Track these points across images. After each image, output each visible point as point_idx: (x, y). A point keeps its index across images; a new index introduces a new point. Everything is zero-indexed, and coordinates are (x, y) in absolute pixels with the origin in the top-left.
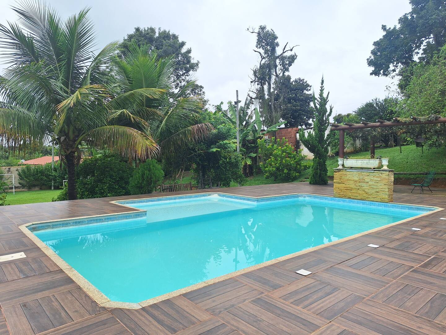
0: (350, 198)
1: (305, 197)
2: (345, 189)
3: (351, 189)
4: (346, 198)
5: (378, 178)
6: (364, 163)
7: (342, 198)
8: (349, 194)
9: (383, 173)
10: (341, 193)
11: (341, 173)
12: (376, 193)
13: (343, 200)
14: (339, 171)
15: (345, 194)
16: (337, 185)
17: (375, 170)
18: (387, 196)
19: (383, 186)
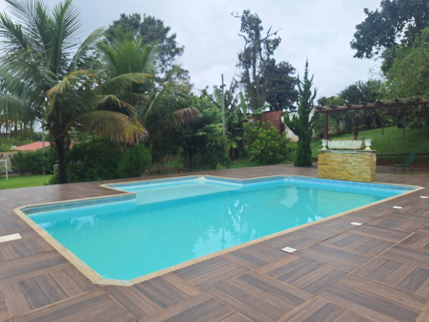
0: (333, 179)
1: (290, 179)
2: (329, 169)
3: (335, 170)
4: (330, 179)
5: (361, 159)
6: (347, 144)
7: (326, 178)
8: (333, 175)
9: (367, 154)
10: (324, 174)
11: (325, 154)
12: (359, 174)
13: (326, 181)
14: (323, 152)
15: (329, 175)
16: (321, 166)
17: (358, 151)
18: (370, 177)
19: (366, 167)
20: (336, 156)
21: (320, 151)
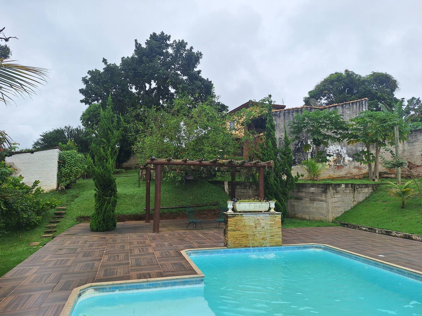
0: (246, 246)
1: (190, 255)
2: (241, 236)
3: (247, 236)
4: (242, 248)
5: (273, 221)
6: (257, 206)
7: (237, 247)
8: (244, 241)
10: (236, 243)
11: (235, 218)
12: (271, 237)
13: (238, 250)
14: (233, 216)
15: (241, 243)
16: (232, 233)
17: (269, 214)
18: (281, 239)
19: (277, 229)
20: (249, 220)
21: (230, 215)
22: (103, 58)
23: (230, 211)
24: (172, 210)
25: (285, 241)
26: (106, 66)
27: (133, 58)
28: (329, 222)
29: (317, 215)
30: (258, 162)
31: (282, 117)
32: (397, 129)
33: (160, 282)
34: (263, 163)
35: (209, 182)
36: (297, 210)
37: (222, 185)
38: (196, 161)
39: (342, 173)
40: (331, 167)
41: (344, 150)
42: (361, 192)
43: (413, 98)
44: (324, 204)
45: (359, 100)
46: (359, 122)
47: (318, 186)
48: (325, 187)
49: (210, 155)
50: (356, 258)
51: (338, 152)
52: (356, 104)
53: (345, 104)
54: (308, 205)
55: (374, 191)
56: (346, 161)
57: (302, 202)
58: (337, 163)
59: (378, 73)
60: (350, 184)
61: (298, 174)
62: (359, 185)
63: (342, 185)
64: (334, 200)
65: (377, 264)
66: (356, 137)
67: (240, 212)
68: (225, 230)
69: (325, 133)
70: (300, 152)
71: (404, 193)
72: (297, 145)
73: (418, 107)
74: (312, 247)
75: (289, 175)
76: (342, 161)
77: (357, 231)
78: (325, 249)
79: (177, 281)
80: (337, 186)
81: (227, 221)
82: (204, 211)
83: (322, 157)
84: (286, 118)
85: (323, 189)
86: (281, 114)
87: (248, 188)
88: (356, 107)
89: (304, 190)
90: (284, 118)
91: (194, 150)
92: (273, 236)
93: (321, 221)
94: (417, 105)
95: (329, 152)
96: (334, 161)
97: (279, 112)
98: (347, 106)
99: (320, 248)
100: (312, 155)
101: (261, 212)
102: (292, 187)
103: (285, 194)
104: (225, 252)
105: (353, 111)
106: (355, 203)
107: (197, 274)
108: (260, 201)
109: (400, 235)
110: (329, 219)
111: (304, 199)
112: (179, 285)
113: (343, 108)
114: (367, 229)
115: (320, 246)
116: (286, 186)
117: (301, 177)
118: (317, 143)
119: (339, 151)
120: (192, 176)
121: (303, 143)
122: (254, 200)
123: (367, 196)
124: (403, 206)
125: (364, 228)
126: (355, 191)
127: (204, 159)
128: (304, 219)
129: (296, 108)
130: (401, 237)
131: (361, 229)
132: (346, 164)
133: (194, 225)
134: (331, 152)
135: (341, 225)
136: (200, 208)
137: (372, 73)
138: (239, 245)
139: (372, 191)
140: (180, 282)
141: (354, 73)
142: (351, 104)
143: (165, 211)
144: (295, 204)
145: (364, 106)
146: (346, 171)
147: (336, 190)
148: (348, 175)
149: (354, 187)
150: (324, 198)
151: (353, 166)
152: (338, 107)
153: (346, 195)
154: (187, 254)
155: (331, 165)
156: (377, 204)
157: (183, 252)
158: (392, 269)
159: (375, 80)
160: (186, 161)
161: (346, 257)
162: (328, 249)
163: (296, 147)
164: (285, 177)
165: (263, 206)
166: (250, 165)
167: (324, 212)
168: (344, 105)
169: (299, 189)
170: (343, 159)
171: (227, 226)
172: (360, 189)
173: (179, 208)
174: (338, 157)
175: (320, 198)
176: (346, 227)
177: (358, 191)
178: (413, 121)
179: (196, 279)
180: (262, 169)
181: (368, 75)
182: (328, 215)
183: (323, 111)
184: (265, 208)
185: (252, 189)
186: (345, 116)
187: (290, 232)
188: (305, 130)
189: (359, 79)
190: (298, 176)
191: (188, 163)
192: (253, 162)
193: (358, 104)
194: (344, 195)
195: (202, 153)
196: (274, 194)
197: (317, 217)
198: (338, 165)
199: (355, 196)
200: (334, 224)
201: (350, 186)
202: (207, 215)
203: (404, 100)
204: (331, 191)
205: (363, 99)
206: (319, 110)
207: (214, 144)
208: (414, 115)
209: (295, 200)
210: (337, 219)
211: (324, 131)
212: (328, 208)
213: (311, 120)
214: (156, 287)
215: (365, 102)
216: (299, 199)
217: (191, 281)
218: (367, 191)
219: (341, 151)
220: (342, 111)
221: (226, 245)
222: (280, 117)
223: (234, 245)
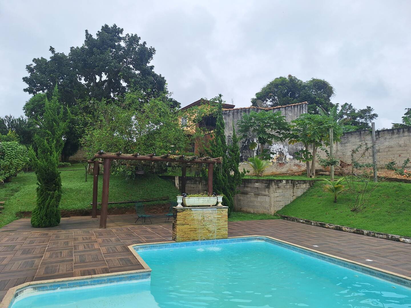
0: (194, 240)
1: (138, 250)
2: (189, 230)
3: (195, 230)
4: (190, 241)
5: (220, 215)
6: (205, 201)
7: (185, 241)
8: (192, 235)
9: (224, 211)
10: (184, 236)
11: (184, 212)
12: (218, 230)
13: (186, 244)
14: (183, 210)
15: (189, 236)
16: (180, 227)
17: (217, 208)
18: (227, 232)
19: (224, 223)
20: (197, 214)
21: (179, 209)
22: (51, 47)
23: (179, 206)
24: (121, 206)
25: (231, 234)
26: (53, 55)
27: (82, 48)
28: (271, 215)
29: (261, 208)
30: (208, 158)
31: (231, 116)
32: (332, 131)
33: (105, 278)
34: (212, 159)
35: (160, 177)
36: (242, 204)
37: (173, 180)
38: (147, 156)
39: (284, 170)
40: (274, 164)
41: (286, 149)
42: (299, 187)
43: (346, 104)
44: (267, 199)
45: (300, 103)
46: (299, 123)
47: (262, 182)
48: (269, 183)
49: (161, 150)
50: (294, 248)
51: (281, 151)
52: (297, 107)
53: (288, 106)
54: (252, 199)
55: (311, 186)
56: (287, 159)
57: (248, 197)
58: (279, 161)
59: (317, 80)
60: (290, 180)
61: (244, 170)
62: (298, 181)
63: (284, 181)
64: (276, 195)
65: (312, 254)
66: (296, 137)
67: (189, 206)
68: (174, 225)
69: (269, 132)
70: (247, 149)
71: (336, 189)
72: (244, 143)
73: (350, 112)
74: (256, 239)
75: (236, 172)
76: (284, 158)
77: (295, 223)
78: (267, 240)
79: (123, 276)
80: (279, 182)
81: (176, 215)
82: (154, 205)
83: (266, 155)
84: (235, 117)
85: (267, 185)
86: (230, 114)
87: (198, 183)
88: (297, 110)
89: (250, 185)
90: (233, 117)
91: (146, 144)
92: (219, 229)
93: (264, 214)
94: (349, 110)
95: (273, 151)
96: (277, 159)
97: (229, 111)
98: (290, 109)
99: (263, 239)
100: (257, 153)
101: (210, 206)
102: (238, 183)
103: (232, 189)
104: (174, 246)
105: (294, 113)
106: (294, 198)
107: (144, 269)
108: (209, 196)
109: (332, 227)
110: (271, 212)
111: (249, 194)
112: (125, 280)
113: (286, 110)
114: (304, 221)
115: (261, 237)
116: (233, 182)
117: (247, 173)
118: (262, 141)
119: (282, 149)
120: (143, 171)
121: (250, 141)
122: (203, 195)
123: (305, 191)
124: (335, 201)
125: (302, 221)
126: (294, 187)
127: (155, 154)
128: (249, 213)
129: (244, 108)
130: (333, 229)
131: (299, 222)
132: (287, 162)
133: (144, 220)
134: (274, 150)
135: (281, 218)
136: (150, 203)
137: (312, 80)
138: (187, 238)
139: (309, 186)
140: (126, 277)
141: (296, 78)
142: (293, 106)
143: (113, 206)
144: (242, 198)
145: (304, 109)
146: (287, 169)
147: (278, 185)
148: (289, 172)
149: (294, 183)
150: (267, 193)
151: (293, 164)
152: (281, 109)
153: (286, 190)
154: (135, 249)
155: (274, 163)
156: (313, 199)
157: (131, 248)
158: (325, 258)
159: (315, 86)
160: (136, 156)
161: (286, 247)
162: (269, 240)
163: (243, 145)
164: (232, 173)
165: (211, 200)
166: (200, 161)
167: (267, 206)
168: (287, 108)
169: (245, 184)
170: (284, 157)
171: (176, 220)
172: (298, 185)
173: (128, 203)
174: (280, 155)
175: (263, 193)
176: (286, 220)
177: (297, 186)
178: (346, 124)
179: (143, 274)
180: (211, 164)
181: (309, 81)
182: (270, 209)
183: (268, 112)
184: (213, 202)
185: (202, 184)
186: (287, 118)
187: (236, 225)
188: (252, 129)
189: (301, 84)
190: (244, 172)
191: (139, 158)
192: (204, 158)
193: (299, 107)
194: (285, 190)
195: (153, 148)
196: (222, 189)
197: (261, 210)
198: (280, 162)
199: (295, 191)
200: (275, 217)
201: (290, 182)
202: (157, 209)
203: (338, 105)
204: (273, 186)
205: (304, 103)
206: (264, 111)
207: (166, 139)
208: (346, 118)
209: (241, 195)
210: (278, 212)
211: (268, 131)
212: (270, 202)
213: (258, 120)
214: (101, 283)
215: (305, 106)
216: (245, 193)
217: (137, 276)
218: (304, 186)
219: (283, 150)
220: (285, 113)
221: (174, 239)
222: (229, 115)
223: (183, 239)
